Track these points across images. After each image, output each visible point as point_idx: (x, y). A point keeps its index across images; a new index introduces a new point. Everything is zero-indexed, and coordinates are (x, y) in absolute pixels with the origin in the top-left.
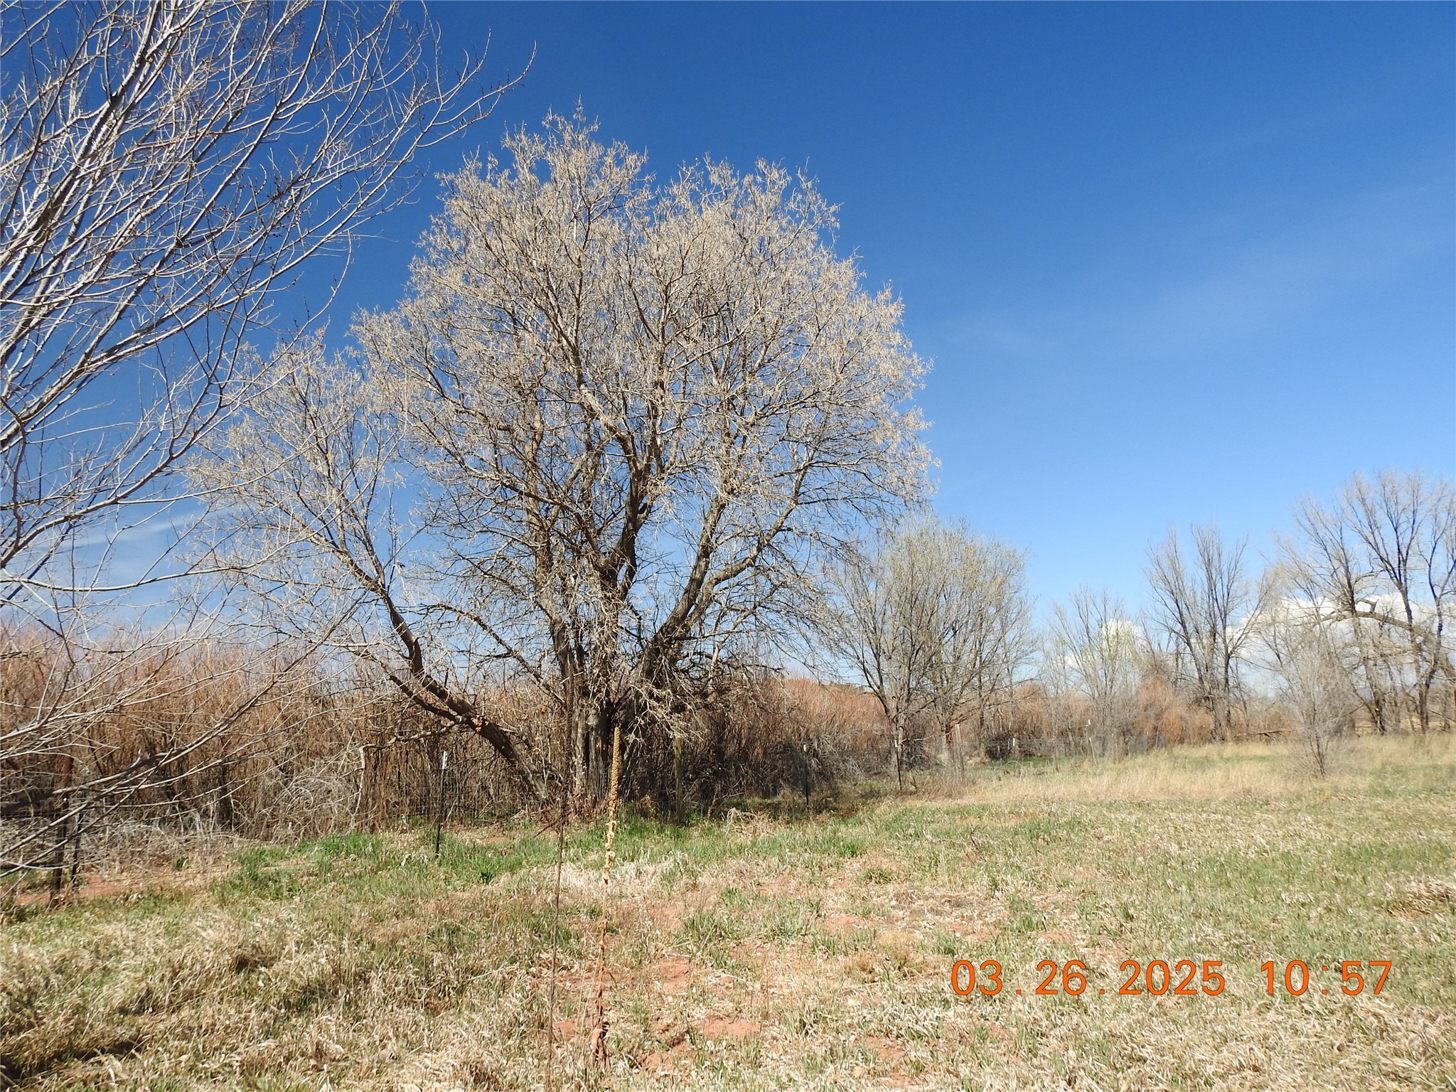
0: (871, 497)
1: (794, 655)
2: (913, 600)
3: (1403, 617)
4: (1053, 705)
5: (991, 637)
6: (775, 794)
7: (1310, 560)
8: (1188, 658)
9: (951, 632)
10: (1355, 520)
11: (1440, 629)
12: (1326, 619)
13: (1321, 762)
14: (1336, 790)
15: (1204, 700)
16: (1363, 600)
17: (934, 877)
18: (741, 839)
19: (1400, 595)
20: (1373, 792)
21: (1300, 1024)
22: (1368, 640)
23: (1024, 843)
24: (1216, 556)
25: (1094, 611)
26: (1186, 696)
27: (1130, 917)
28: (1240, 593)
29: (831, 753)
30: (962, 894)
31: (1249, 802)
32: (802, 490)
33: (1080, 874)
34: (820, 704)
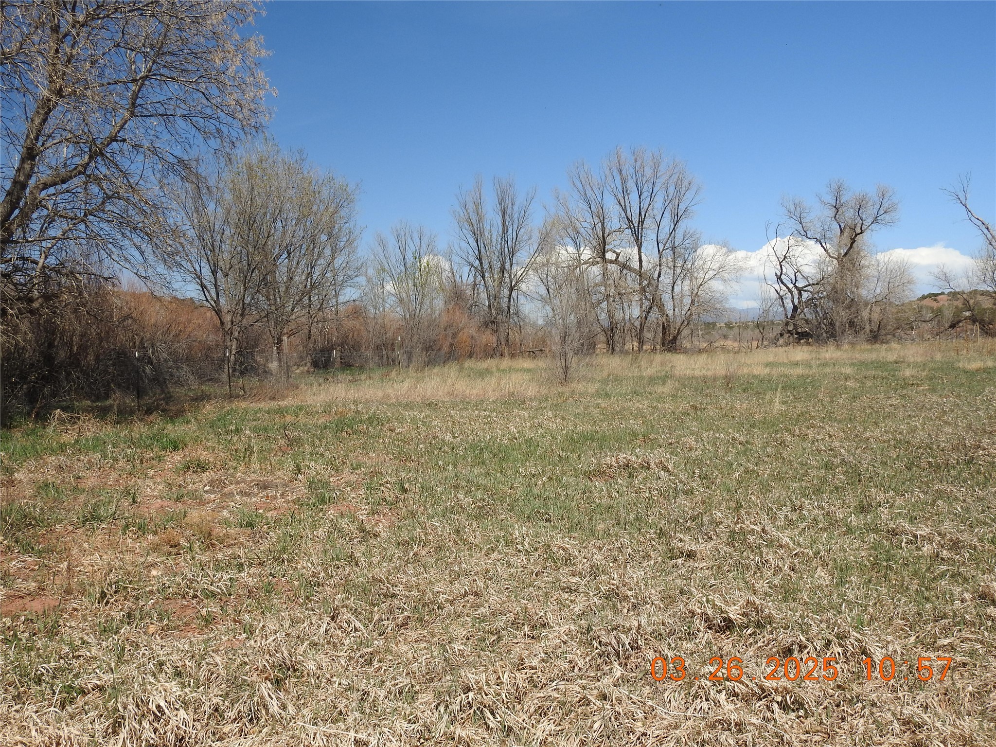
0: (210, 117)
1: (127, 266)
2: (251, 223)
3: (636, 266)
4: (371, 324)
5: (321, 261)
6: (107, 397)
7: (578, 216)
8: (482, 288)
9: (285, 255)
10: (613, 185)
11: (659, 276)
12: (585, 263)
13: (566, 372)
14: (573, 392)
15: (491, 323)
16: (611, 250)
17: (248, 465)
18: (66, 438)
19: (636, 248)
20: (597, 395)
21: (513, 560)
22: (611, 282)
23: (330, 436)
24: (510, 205)
25: (411, 245)
26: (477, 320)
27: (405, 491)
28: (525, 237)
29: (166, 360)
30: (270, 478)
31: (512, 401)
32: (139, 101)
33: (371, 459)
34: (155, 315)
